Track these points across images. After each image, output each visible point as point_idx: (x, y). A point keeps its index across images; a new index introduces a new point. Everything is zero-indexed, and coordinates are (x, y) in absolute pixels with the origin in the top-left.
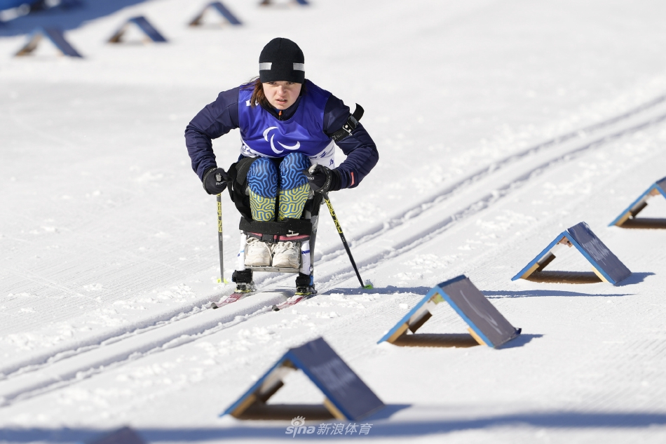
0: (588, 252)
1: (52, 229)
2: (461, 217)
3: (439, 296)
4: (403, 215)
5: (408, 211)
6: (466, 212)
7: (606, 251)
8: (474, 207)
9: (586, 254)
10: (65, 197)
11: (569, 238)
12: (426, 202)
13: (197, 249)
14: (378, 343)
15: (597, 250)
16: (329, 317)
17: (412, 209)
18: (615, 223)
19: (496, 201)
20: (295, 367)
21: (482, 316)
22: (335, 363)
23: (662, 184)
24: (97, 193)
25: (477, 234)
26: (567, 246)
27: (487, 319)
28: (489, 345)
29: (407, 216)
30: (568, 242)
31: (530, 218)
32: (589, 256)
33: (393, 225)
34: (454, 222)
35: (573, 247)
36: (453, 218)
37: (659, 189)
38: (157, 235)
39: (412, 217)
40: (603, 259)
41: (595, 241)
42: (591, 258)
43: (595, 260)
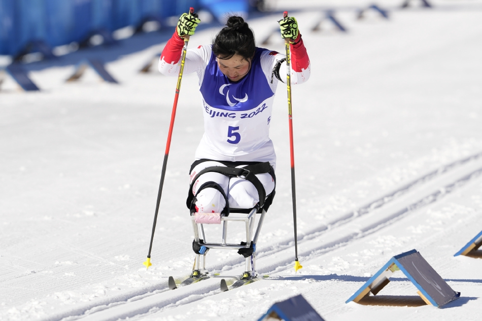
3: (395, 266)
14: (347, 302)
20: (279, 317)
21: (429, 282)
22: (311, 315)
27: (433, 285)
28: (434, 305)
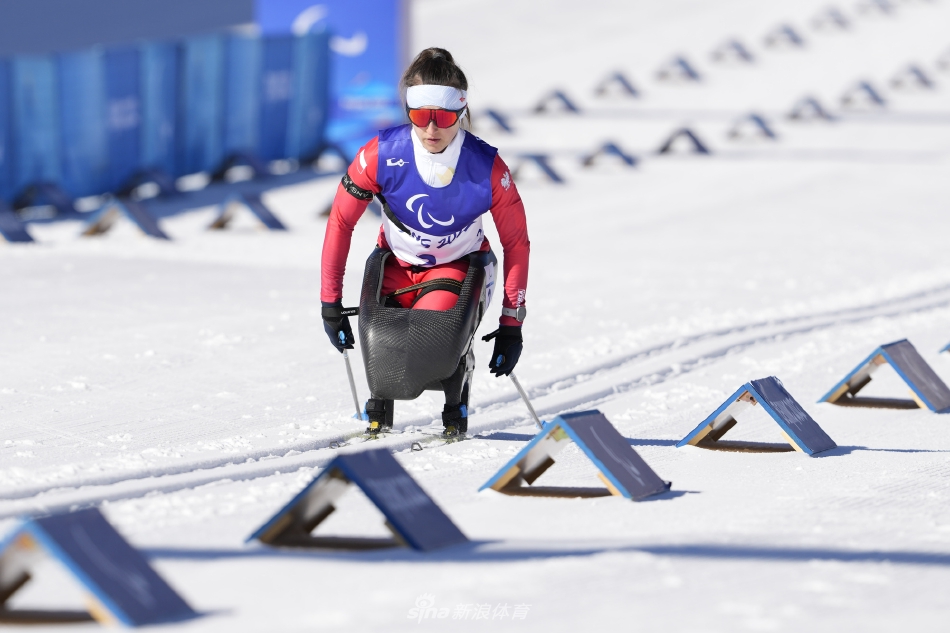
0: (777, 412)
1: (82, 386)
2: (626, 390)
3: (561, 431)
4: (550, 385)
5: (558, 381)
6: (634, 384)
7: (803, 415)
8: (644, 380)
9: (775, 414)
10: (107, 356)
11: (752, 392)
12: (584, 373)
13: (268, 408)
14: (481, 489)
15: (791, 411)
16: (422, 469)
17: (564, 380)
18: (826, 399)
19: (677, 376)
20: (348, 478)
21: (618, 460)
22: (402, 480)
23: (890, 349)
24: (150, 353)
25: (643, 404)
26: (750, 404)
27: (625, 465)
28: (625, 495)
29: (555, 387)
30: (752, 398)
31: (716, 392)
32: (778, 417)
33: (534, 394)
34: (616, 395)
35: (758, 404)
36: (615, 389)
37: (885, 356)
38: (220, 395)
39: (561, 388)
40: (798, 423)
41: (788, 401)
42: (781, 419)
43: (786, 422)
